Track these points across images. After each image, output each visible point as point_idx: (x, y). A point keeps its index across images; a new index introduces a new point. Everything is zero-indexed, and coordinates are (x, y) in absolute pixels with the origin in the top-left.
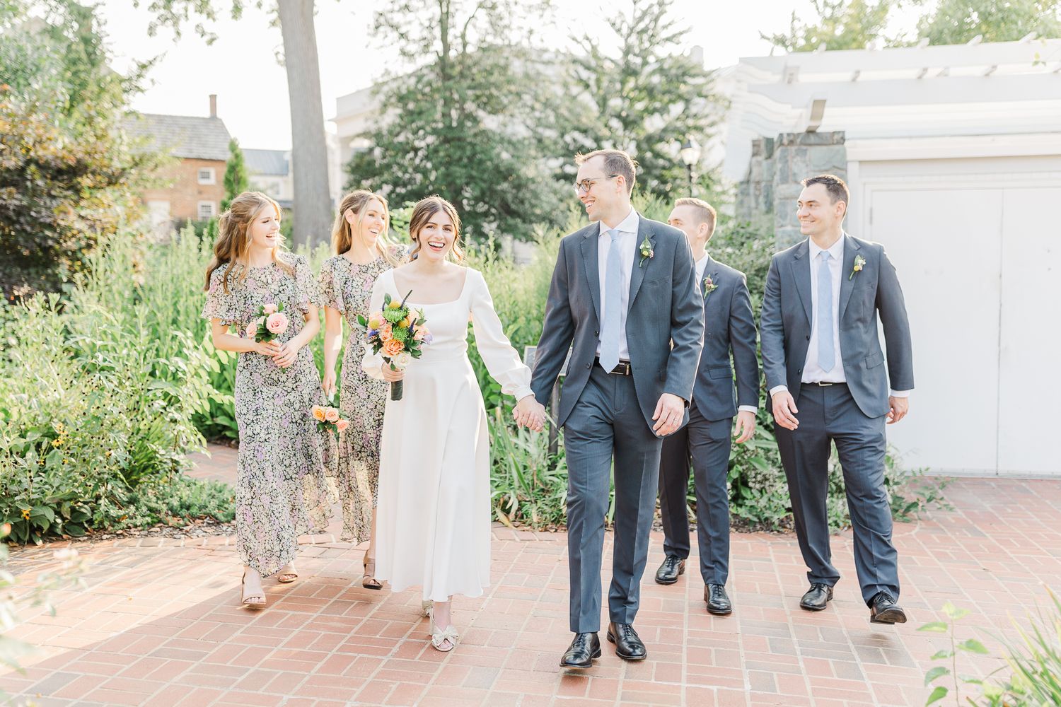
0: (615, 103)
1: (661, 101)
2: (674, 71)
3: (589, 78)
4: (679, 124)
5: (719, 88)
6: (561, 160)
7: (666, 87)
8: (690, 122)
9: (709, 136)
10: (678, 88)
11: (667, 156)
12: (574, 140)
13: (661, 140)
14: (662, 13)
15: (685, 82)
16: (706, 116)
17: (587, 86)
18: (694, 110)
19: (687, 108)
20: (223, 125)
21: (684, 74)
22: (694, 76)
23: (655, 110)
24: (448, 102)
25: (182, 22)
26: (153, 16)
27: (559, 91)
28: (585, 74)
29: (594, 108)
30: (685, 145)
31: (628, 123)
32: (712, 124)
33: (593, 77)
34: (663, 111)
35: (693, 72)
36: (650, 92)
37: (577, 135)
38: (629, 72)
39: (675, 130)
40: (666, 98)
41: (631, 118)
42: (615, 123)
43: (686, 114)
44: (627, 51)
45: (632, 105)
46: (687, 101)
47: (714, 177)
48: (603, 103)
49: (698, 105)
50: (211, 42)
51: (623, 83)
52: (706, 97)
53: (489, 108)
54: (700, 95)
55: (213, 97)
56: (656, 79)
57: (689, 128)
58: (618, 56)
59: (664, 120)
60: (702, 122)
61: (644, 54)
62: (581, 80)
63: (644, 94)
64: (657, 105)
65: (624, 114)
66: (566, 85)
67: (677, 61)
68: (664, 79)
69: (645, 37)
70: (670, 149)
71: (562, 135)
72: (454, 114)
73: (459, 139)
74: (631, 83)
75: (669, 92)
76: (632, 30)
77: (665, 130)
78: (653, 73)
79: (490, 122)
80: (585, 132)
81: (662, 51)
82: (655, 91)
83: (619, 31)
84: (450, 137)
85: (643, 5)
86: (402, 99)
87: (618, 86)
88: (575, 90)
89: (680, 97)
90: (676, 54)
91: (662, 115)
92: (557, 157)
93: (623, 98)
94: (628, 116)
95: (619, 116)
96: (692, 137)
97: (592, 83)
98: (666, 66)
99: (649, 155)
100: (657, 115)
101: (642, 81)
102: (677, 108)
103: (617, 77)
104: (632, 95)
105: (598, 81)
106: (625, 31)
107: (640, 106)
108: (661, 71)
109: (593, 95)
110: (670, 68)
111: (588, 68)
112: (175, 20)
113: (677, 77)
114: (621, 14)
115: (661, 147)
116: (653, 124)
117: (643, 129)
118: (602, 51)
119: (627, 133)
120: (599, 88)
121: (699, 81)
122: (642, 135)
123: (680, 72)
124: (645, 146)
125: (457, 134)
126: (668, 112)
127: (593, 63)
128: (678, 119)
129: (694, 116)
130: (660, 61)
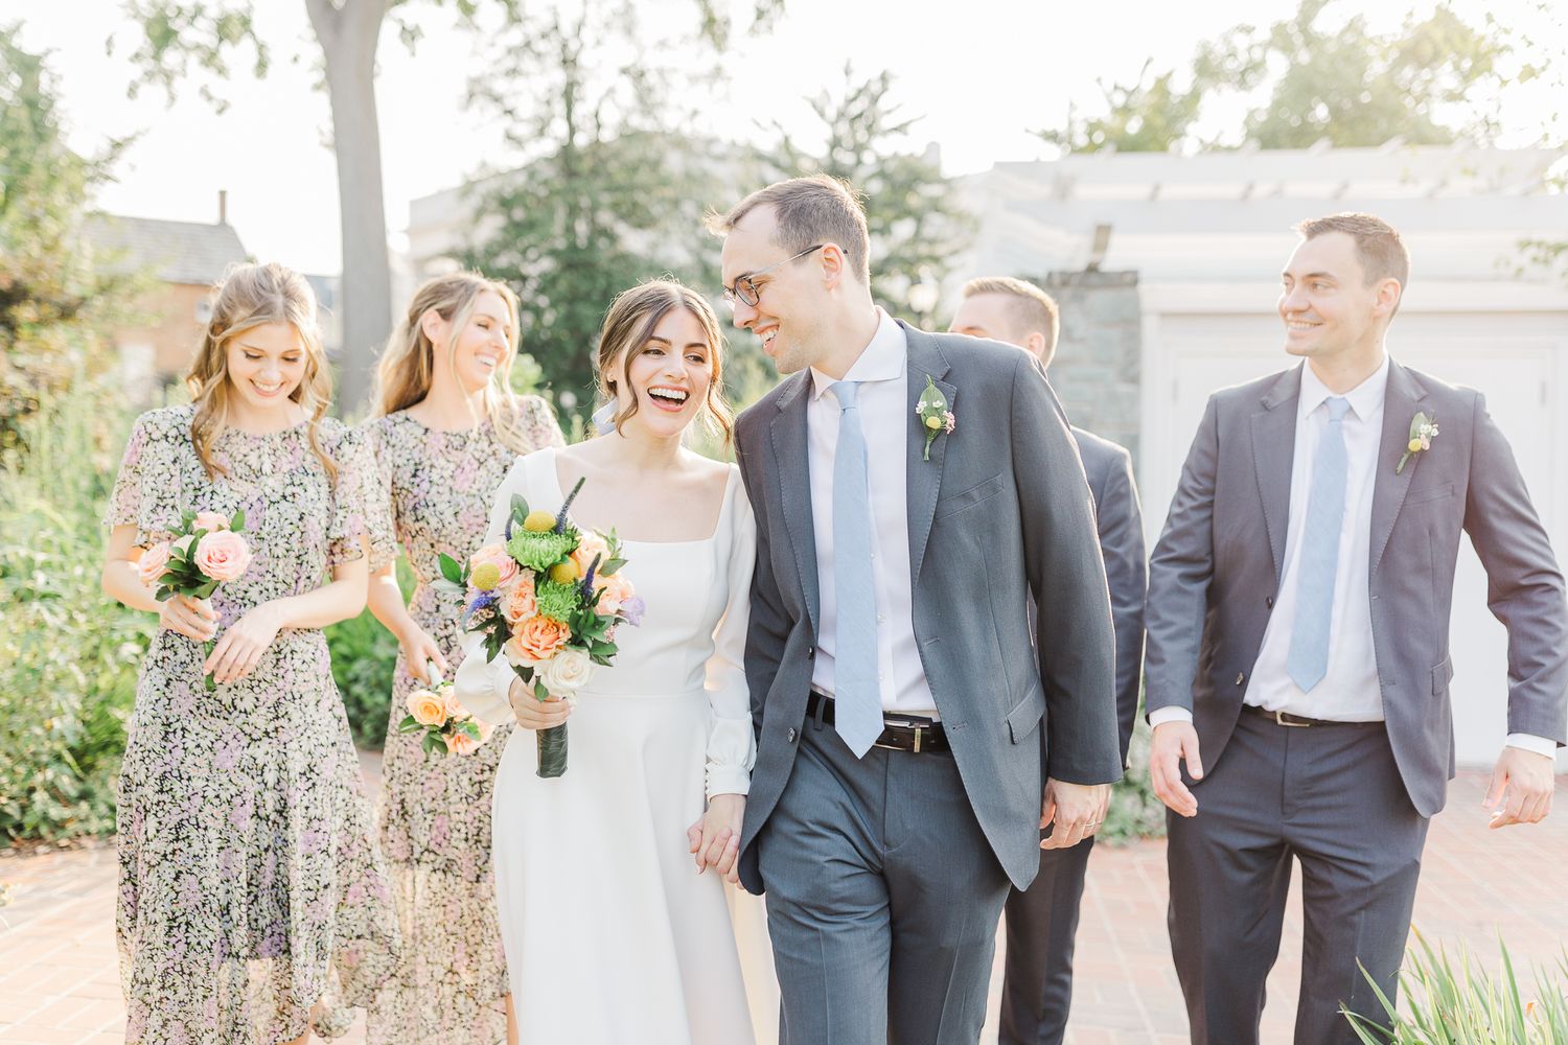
1: (884, 217)
2: (901, 177)
4: (907, 253)
5: (965, 201)
7: (889, 198)
8: (923, 249)
9: (948, 270)
10: (905, 200)
13: (879, 273)
14: (884, 89)
15: (915, 192)
16: (946, 241)
18: (928, 231)
19: (919, 228)
20: (234, 234)
21: (914, 180)
22: (928, 182)
23: (877, 230)
24: (573, 211)
25: (178, 82)
26: (136, 71)
30: (915, 281)
32: (954, 253)
34: (885, 230)
35: (927, 177)
39: (903, 259)
40: (889, 213)
43: (917, 238)
44: (835, 143)
46: (919, 220)
49: (935, 224)
50: (220, 112)
52: (946, 214)
53: (632, 220)
54: (937, 210)
55: (223, 194)
56: (876, 187)
57: (920, 258)
58: (821, 151)
59: (886, 244)
60: (940, 250)
61: (858, 149)
64: (878, 223)
67: (905, 162)
68: (887, 188)
69: (860, 125)
70: (894, 285)
72: (582, 228)
73: (588, 266)
75: (892, 204)
76: (841, 115)
77: (888, 259)
78: (871, 177)
79: (633, 241)
81: (884, 147)
82: (876, 203)
83: (822, 114)
84: (575, 261)
85: (858, 81)
86: (506, 204)
89: (908, 213)
90: (904, 152)
91: (885, 234)
96: (925, 271)
98: (889, 169)
102: (904, 229)
106: (831, 113)
108: (882, 175)
110: (896, 172)
111: (776, 165)
112: (168, 77)
113: (904, 182)
114: (826, 92)
118: (798, 144)
121: (936, 189)
123: (909, 177)
125: (584, 258)
126: (890, 232)
127: (785, 160)
128: (906, 244)
129: (932, 242)
130: (881, 161)
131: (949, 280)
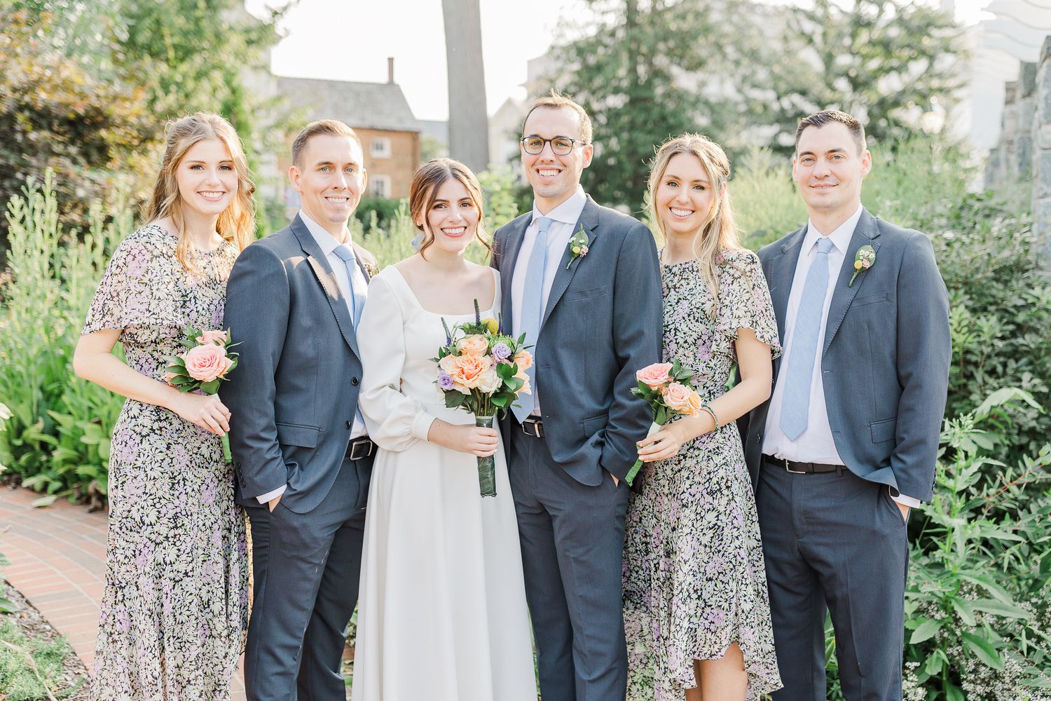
0: (843, 60)
1: (899, 58)
2: (915, 23)
3: (813, 32)
4: (920, 86)
6: (776, 128)
7: (907, 40)
8: (935, 83)
9: (957, 101)
10: (920, 42)
11: (904, 126)
12: (794, 105)
13: (896, 104)
15: (929, 35)
16: (953, 75)
17: (810, 41)
18: (939, 68)
19: (931, 65)
20: (400, 92)
21: (928, 25)
22: (940, 27)
23: (891, 69)
24: (633, 55)
27: (778, 46)
28: (808, 26)
29: (817, 65)
30: (926, 109)
31: (857, 84)
32: (961, 86)
33: (819, 30)
34: (900, 69)
35: (941, 22)
36: (886, 46)
37: (796, 98)
38: (859, 23)
39: (915, 92)
40: (906, 53)
41: (862, 79)
42: (842, 84)
43: (929, 73)
45: (863, 65)
46: (932, 58)
47: (963, 150)
48: (829, 59)
49: (945, 62)
51: (854, 36)
52: (954, 52)
53: (685, 62)
54: (947, 50)
56: (894, 32)
57: (931, 90)
58: (847, 5)
59: (901, 79)
60: (950, 83)
62: (803, 34)
63: (879, 49)
64: (895, 63)
65: (853, 74)
66: (785, 39)
67: (920, 9)
68: (904, 32)
70: (910, 115)
71: (779, 98)
72: (642, 70)
73: (645, 100)
74: (864, 36)
75: (909, 46)
77: (903, 92)
78: (889, 25)
79: (685, 81)
80: (803, 93)
82: (893, 47)
84: (639, 98)
86: (581, 53)
87: (847, 41)
88: (796, 44)
89: (923, 53)
91: (900, 73)
92: (771, 124)
93: (854, 54)
94: (857, 76)
95: (847, 75)
96: (934, 100)
97: (818, 39)
98: (906, 16)
99: (882, 123)
100: (894, 75)
101: (876, 34)
102: (919, 67)
103: (848, 30)
104: (864, 51)
105: (824, 35)
107: (873, 64)
108: (900, 21)
109: (818, 52)
110: (911, 19)
111: (811, 17)
113: (919, 27)
115: (896, 113)
116: (888, 85)
117: (877, 92)
119: (857, 94)
120: (825, 42)
121: (947, 32)
122: (874, 99)
123: (924, 22)
124: (876, 111)
125: (644, 94)
126: (907, 70)
127: (819, 12)
128: (920, 79)
129: (940, 76)
130: (900, 10)
131: (957, 109)
